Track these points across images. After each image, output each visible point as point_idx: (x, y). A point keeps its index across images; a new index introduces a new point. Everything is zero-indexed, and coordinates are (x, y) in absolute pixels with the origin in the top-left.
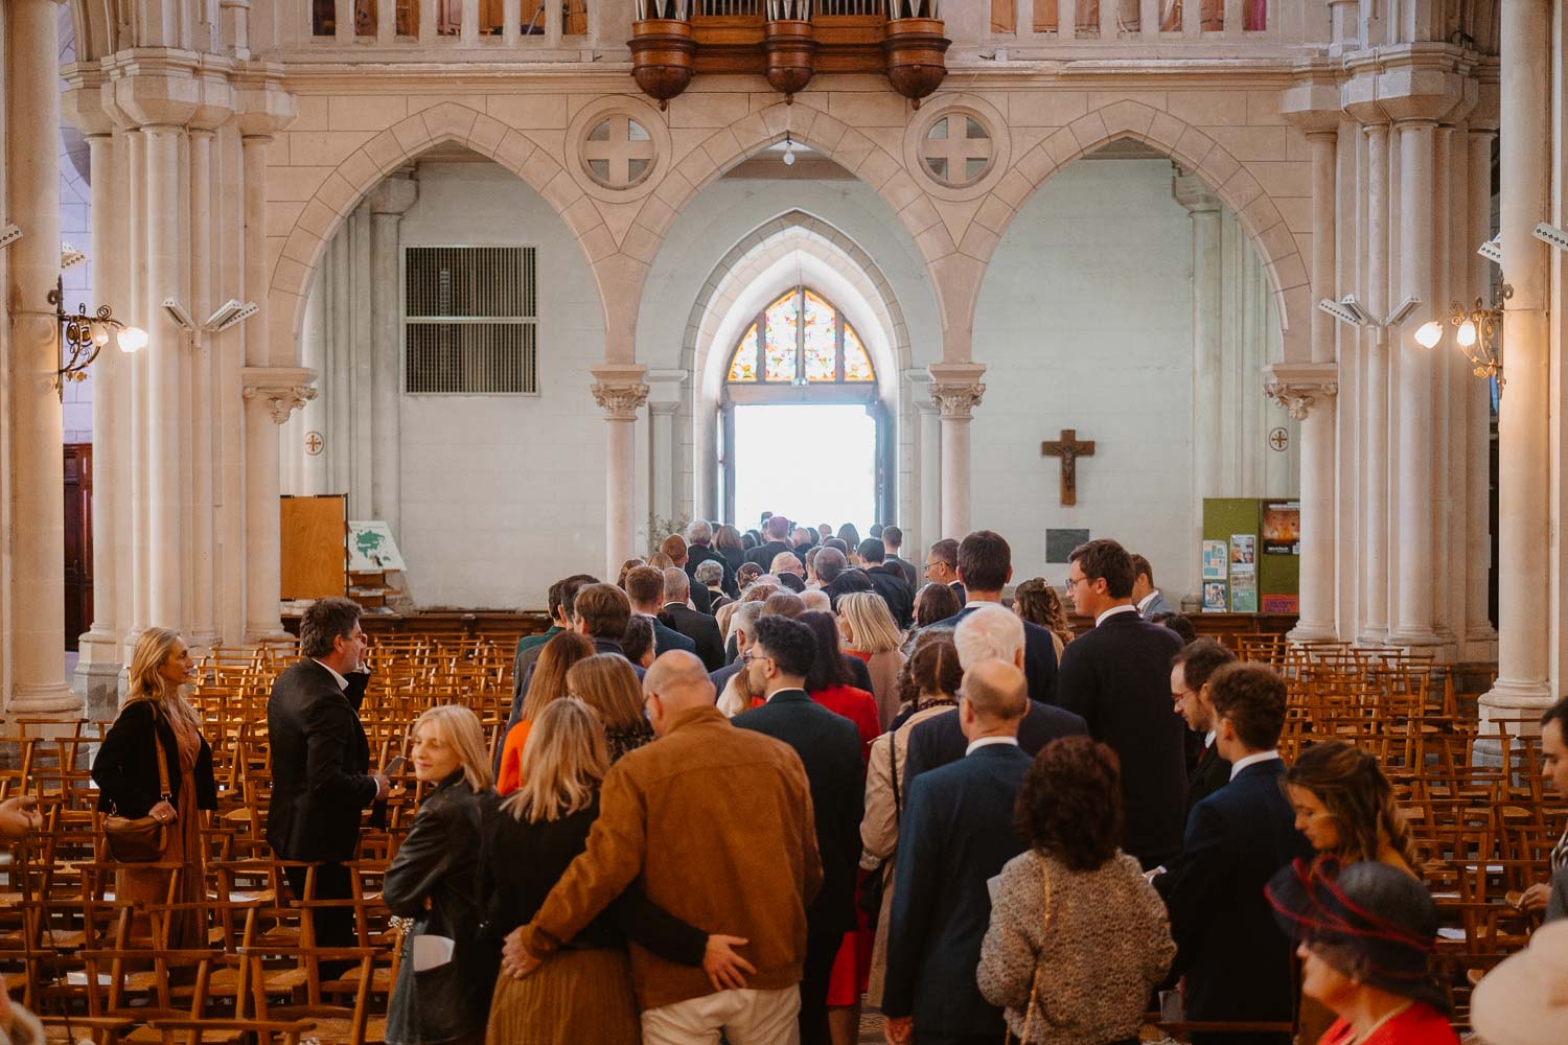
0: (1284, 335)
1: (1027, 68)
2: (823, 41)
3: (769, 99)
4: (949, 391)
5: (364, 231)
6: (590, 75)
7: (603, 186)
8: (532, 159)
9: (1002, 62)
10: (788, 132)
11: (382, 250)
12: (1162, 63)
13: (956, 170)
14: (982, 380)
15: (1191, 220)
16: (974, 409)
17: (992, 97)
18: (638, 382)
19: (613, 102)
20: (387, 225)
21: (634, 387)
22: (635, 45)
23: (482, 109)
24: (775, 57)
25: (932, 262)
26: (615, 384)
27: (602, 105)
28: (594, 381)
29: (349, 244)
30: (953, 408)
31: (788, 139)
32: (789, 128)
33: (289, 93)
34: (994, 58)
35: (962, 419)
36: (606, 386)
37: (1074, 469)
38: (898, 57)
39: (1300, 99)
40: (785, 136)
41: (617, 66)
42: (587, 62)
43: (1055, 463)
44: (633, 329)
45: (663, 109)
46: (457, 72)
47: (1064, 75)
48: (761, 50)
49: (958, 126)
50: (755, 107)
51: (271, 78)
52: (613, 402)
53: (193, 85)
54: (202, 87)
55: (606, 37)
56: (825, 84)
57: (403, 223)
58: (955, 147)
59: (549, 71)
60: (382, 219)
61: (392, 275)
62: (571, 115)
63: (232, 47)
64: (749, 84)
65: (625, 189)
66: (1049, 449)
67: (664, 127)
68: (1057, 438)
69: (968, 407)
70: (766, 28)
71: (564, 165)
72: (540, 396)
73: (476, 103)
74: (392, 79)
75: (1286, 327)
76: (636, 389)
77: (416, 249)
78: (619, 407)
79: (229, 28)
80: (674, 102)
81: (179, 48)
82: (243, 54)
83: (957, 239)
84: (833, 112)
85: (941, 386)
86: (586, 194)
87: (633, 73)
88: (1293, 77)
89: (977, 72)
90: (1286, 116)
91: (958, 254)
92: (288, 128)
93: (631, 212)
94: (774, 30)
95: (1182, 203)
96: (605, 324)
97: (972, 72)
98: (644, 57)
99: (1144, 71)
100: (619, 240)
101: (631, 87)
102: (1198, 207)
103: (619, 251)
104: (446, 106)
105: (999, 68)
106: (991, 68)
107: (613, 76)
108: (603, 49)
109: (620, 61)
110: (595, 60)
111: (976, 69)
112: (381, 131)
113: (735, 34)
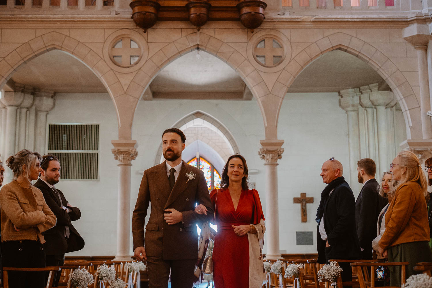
0: (410, 128)
1: (298, 19)
2: (213, 5)
3: (190, 31)
4: (268, 152)
5: (32, 117)
6: (114, 20)
7: (118, 66)
8: (89, 55)
9: (287, 16)
10: (198, 45)
11: (39, 124)
12: (354, 16)
13: (269, 61)
14: (282, 147)
15: (346, 115)
16: (279, 161)
17: (283, 31)
18: (132, 148)
19: (124, 32)
20: (42, 116)
21: (130, 150)
22: (133, 5)
23: (68, 34)
24: (193, 10)
25: (260, 98)
26: (122, 149)
27: (118, 34)
28: (113, 147)
29: (26, 120)
30: (270, 159)
31: (198, 48)
32: (198, 43)
34: (284, 15)
35: (273, 165)
36: (118, 150)
37: (306, 208)
38: (245, 10)
39: (412, 30)
40: (197, 46)
42: (113, 15)
43: (299, 206)
44: (131, 126)
45: (145, 32)
46: (58, 18)
47: (314, 22)
48: (186, 8)
49: (269, 43)
50: (184, 34)
52: (121, 157)
55: (122, 7)
56: (214, 25)
57: (48, 116)
58: (268, 52)
59: (96, 18)
60: (40, 113)
61: (43, 134)
62: (106, 38)
64: (181, 25)
65: (128, 67)
66: (296, 200)
67: (146, 43)
68: (299, 196)
69: (276, 160)
71: (103, 58)
72: (99, 181)
73: (66, 32)
74: (29, 20)
75: (411, 125)
76: (132, 151)
77: (53, 125)
78: (124, 159)
80: (149, 30)
83: (270, 89)
84: (217, 36)
85: (265, 149)
86: (112, 69)
87: (132, 18)
88: (408, 23)
89: (277, 20)
90: (406, 39)
91: (270, 94)
93: (130, 77)
95: (343, 108)
96: (119, 124)
97: (275, 20)
98: (137, 9)
99: (346, 20)
100: (125, 89)
101: (132, 25)
102: (349, 109)
103: (125, 93)
104: (53, 33)
105: (286, 18)
106: (283, 18)
107: (124, 21)
108: (120, 11)
109: (127, 13)
110: (116, 14)
111: (277, 18)
112: (24, 43)
113: (176, 2)
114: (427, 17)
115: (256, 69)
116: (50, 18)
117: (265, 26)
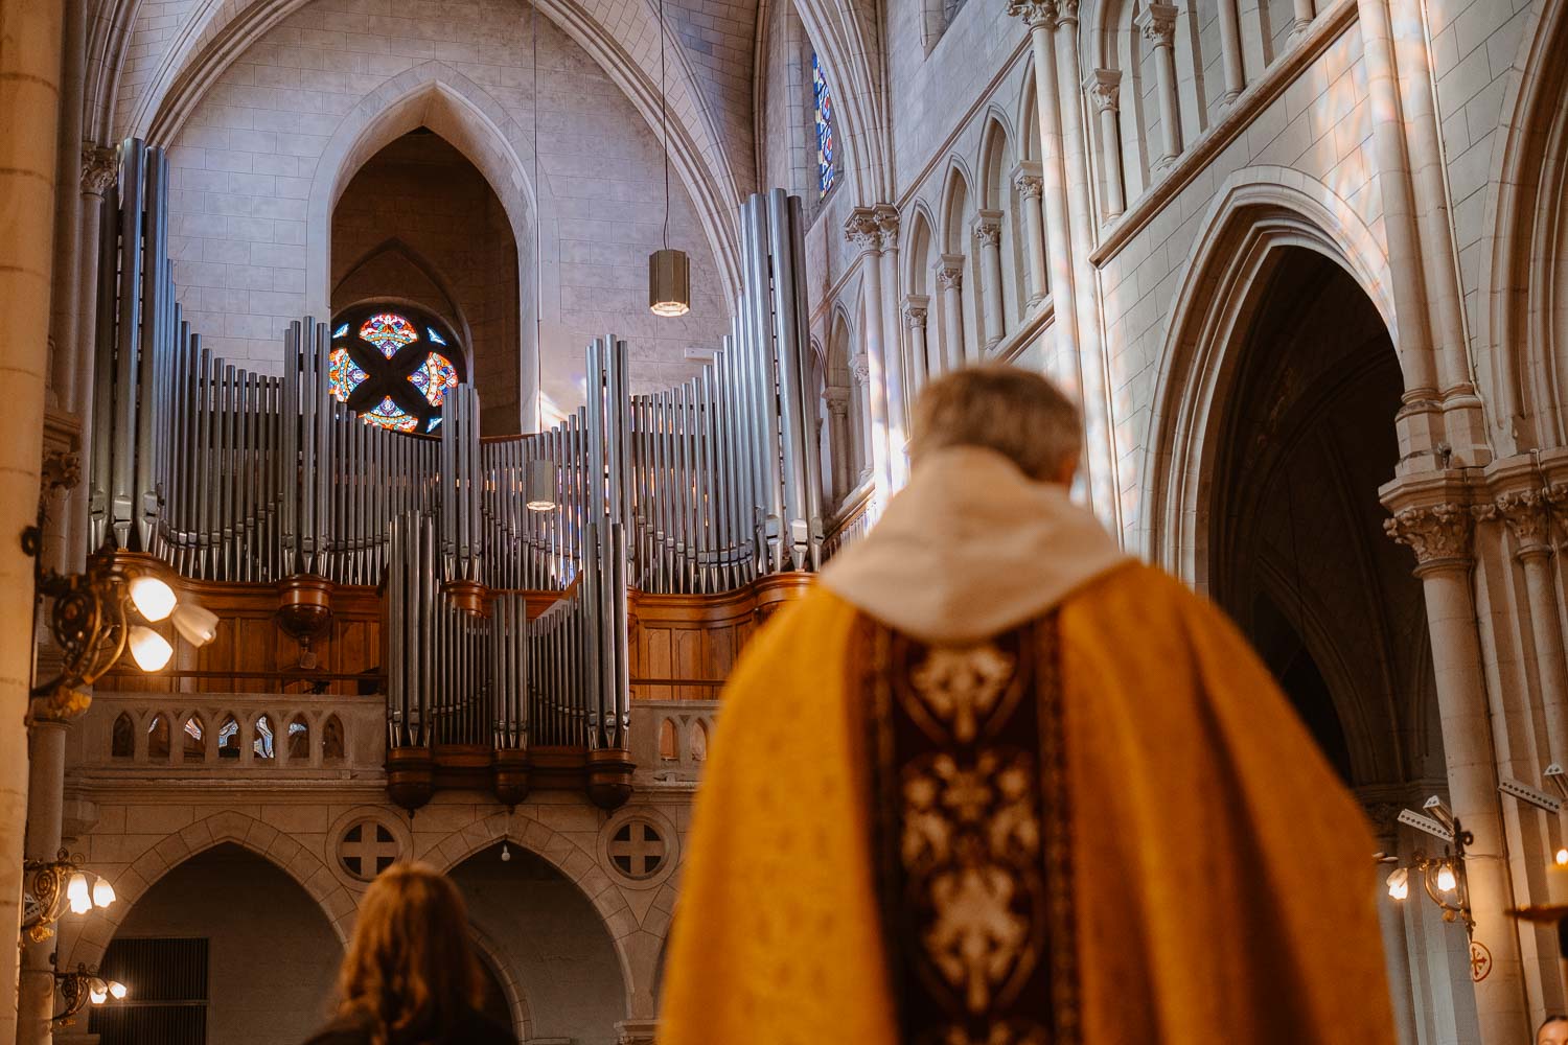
1: (690, 787)
2: (538, 765)
3: (491, 810)
6: (349, 790)
7: (357, 879)
8: (299, 857)
9: (671, 782)
10: (506, 835)
13: (637, 865)
17: (664, 810)
19: (366, 812)
22: (390, 766)
23: (257, 816)
24: (501, 778)
25: (621, 938)
27: (356, 814)
31: (506, 841)
32: (507, 832)
33: (95, 803)
34: (665, 780)
38: (597, 778)
40: (503, 839)
41: (371, 783)
42: (346, 779)
45: (411, 817)
46: (238, 786)
48: (490, 772)
49: (637, 833)
51: (81, 790)
55: (360, 760)
56: (538, 799)
58: (636, 850)
59: (314, 786)
62: (331, 821)
64: (476, 798)
67: (407, 832)
70: (493, 754)
71: (324, 862)
73: (253, 812)
74: (182, 791)
80: (420, 812)
83: (640, 922)
84: (541, 820)
86: (342, 885)
87: (388, 788)
89: (653, 791)
91: (641, 932)
92: (92, 831)
94: (501, 756)
97: (649, 790)
98: (398, 777)
104: (226, 814)
105: (669, 787)
106: (663, 787)
107: (369, 791)
108: (358, 769)
109: (374, 777)
110: (352, 778)
111: (652, 788)
112: (171, 835)
113: (468, 758)
115: (614, 883)
116: (226, 787)
117: (632, 800)
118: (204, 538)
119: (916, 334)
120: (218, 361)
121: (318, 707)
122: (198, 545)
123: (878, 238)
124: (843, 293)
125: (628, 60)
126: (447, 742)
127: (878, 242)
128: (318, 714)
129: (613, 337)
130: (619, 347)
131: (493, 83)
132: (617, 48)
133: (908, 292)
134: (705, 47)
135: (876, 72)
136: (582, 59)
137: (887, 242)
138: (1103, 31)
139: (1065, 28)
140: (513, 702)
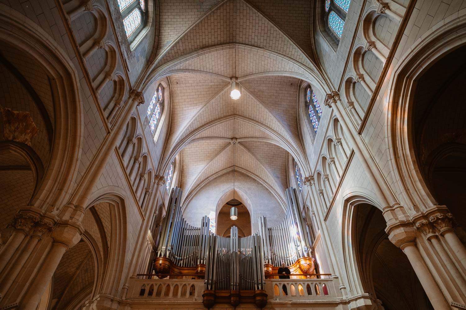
1: (283, 302)
2: (242, 295)
6: (194, 304)
12: (310, 301)
17: (277, 309)
22: (204, 296)
24: (232, 298)
33: (131, 308)
34: (276, 300)
38: (257, 298)
39: (340, 309)
42: (194, 301)
46: (167, 303)
47: (291, 304)
48: (229, 297)
51: (128, 303)
53: (110, 303)
54: (112, 304)
55: (198, 296)
59: (186, 303)
63: (122, 297)
64: (226, 306)
70: (230, 292)
74: (153, 304)
79: (122, 292)
81: (110, 294)
82: (124, 298)
87: (203, 302)
88: (337, 304)
94: (232, 292)
98: (205, 298)
99: (307, 303)
101: (202, 306)
105: (277, 302)
106: (276, 302)
107: (199, 304)
108: (197, 298)
109: (200, 300)
110: (195, 300)
111: (273, 302)
113: (225, 294)
114: (346, 301)
116: (163, 303)
117: (267, 306)
118: (183, 258)
119: (322, 197)
120: (190, 225)
121: (189, 282)
122: (181, 260)
123: (310, 182)
124: (307, 203)
125: (266, 182)
126: (219, 290)
127: (310, 183)
128: (189, 284)
129: (263, 216)
130: (265, 218)
131: (244, 188)
132: (264, 181)
133: (318, 189)
134: (278, 178)
135: (305, 156)
136: (259, 183)
137: (312, 182)
138: (347, 97)
139: (338, 101)
140: (235, 279)
